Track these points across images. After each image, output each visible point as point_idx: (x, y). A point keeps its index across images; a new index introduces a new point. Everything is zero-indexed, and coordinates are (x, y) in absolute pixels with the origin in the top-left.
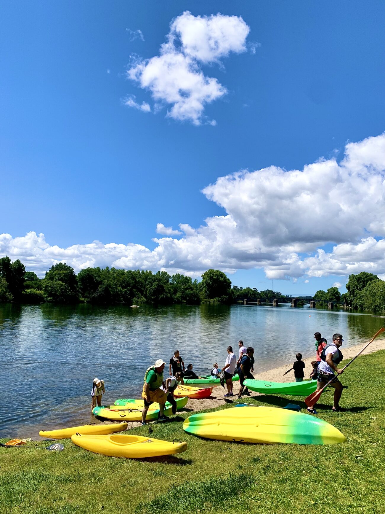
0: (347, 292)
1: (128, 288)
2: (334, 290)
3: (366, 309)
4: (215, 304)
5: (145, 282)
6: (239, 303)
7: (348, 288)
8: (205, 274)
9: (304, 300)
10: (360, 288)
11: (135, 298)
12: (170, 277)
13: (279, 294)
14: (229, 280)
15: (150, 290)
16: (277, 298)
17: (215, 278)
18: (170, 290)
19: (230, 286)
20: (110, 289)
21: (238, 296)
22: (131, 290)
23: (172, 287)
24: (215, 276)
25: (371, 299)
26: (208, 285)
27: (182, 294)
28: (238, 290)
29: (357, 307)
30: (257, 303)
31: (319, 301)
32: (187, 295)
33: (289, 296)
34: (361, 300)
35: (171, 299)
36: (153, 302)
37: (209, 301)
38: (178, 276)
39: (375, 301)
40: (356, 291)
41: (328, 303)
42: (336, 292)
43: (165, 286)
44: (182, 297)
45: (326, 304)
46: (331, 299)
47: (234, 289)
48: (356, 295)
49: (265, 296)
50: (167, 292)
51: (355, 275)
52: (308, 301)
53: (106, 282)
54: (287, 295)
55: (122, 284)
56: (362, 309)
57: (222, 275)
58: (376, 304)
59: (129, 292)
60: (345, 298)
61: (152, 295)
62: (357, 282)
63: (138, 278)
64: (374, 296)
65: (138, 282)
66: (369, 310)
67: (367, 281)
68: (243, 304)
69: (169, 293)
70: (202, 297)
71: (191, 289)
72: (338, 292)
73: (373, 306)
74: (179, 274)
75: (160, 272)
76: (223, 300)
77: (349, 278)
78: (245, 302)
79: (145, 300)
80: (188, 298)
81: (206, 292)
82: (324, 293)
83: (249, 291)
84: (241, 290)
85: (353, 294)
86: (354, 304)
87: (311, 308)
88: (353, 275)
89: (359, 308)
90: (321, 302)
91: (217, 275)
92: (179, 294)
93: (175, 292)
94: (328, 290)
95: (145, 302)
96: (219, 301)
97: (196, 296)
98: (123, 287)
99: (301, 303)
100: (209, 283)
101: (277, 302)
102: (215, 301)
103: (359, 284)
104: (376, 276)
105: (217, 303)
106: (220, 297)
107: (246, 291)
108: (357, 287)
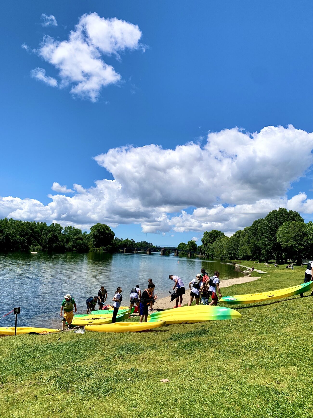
0: (202, 245)
1: (27, 236)
2: (192, 243)
3: (215, 258)
4: (101, 252)
5: (41, 232)
6: (120, 252)
7: (203, 241)
8: (93, 227)
9: (170, 249)
10: (211, 242)
11: (32, 246)
12: (62, 229)
13: (151, 245)
14: (113, 232)
15: (45, 239)
16: (150, 248)
17: (102, 231)
18: (63, 240)
19: (114, 237)
20: (10, 237)
21: (119, 245)
22: (28, 239)
23: (65, 237)
24: (102, 229)
25: (219, 250)
26: (96, 237)
27: (73, 244)
28: (119, 241)
29: (209, 256)
30: (135, 251)
31: (181, 251)
32: (78, 245)
33: (158, 246)
34: (212, 251)
35: (64, 247)
36: (47, 250)
37: (96, 250)
38: (70, 228)
39: (222, 251)
40: (209, 244)
41: (188, 253)
42: (194, 244)
43: (59, 236)
44: (73, 246)
45: (186, 253)
46: (190, 250)
47: (116, 239)
48: (209, 247)
49: (140, 246)
50: (61, 242)
51: (208, 231)
52: (173, 250)
53: (6, 231)
54: (157, 246)
55: (21, 233)
56: (212, 258)
57: (108, 228)
58: (223, 254)
59: (27, 240)
60: (201, 249)
61: (47, 244)
62: (210, 237)
63: (35, 229)
64: (221, 249)
65: (36, 232)
66: (217, 258)
67: (217, 237)
68: (123, 252)
69: (63, 242)
70: (90, 247)
71: (81, 239)
72: (195, 244)
73: (220, 256)
74: (70, 226)
75: (54, 224)
76: (108, 249)
77: (204, 234)
78: (125, 251)
79: (41, 248)
80: (78, 247)
81: (94, 242)
82: (185, 244)
83: (128, 242)
84: (122, 241)
85: (206, 246)
86: (206, 254)
87: (175, 256)
88: (206, 231)
89: (210, 257)
90: (182, 251)
91: (104, 228)
92: (70, 244)
93: (68, 241)
94: (188, 243)
95: (40, 250)
96: (104, 250)
97: (86, 245)
98: (21, 236)
99: (168, 252)
100: (97, 234)
101: (150, 251)
102: (101, 250)
103: (211, 238)
104: (223, 233)
105: (102, 251)
106: (105, 246)
107: (126, 242)
108: (210, 241)
